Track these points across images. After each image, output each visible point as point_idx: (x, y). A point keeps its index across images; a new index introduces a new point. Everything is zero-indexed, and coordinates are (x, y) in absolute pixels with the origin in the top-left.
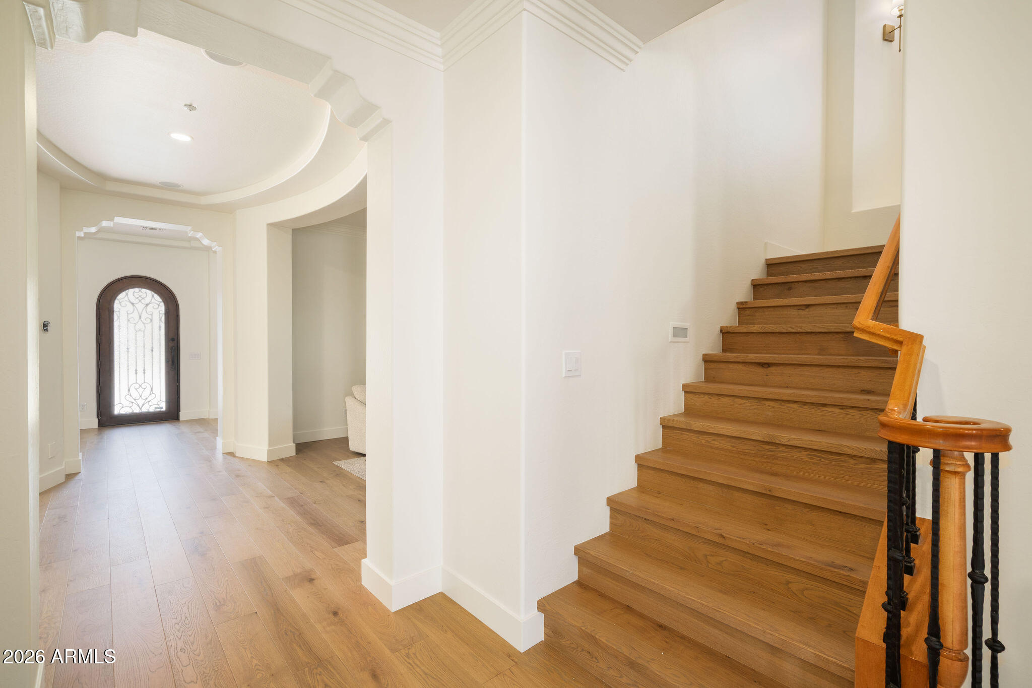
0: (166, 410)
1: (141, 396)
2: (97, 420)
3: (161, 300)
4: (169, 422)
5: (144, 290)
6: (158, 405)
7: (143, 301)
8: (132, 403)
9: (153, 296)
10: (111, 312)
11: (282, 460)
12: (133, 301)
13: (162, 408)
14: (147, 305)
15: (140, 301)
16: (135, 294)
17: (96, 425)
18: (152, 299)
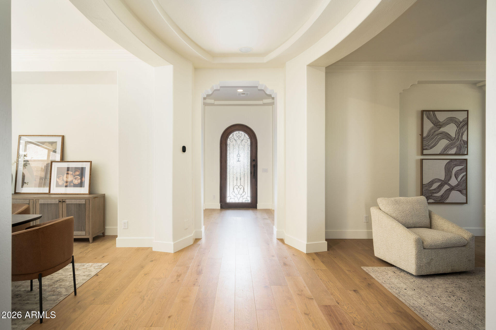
0: (250, 202)
1: (239, 193)
2: (220, 204)
3: (248, 137)
4: (252, 209)
5: (241, 132)
6: (247, 198)
7: (240, 138)
8: (235, 196)
9: (245, 136)
10: (226, 145)
11: (317, 254)
12: (236, 139)
13: (248, 200)
14: (242, 140)
15: (239, 138)
16: (237, 135)
17: (219, 207)
18: (244, 137)
